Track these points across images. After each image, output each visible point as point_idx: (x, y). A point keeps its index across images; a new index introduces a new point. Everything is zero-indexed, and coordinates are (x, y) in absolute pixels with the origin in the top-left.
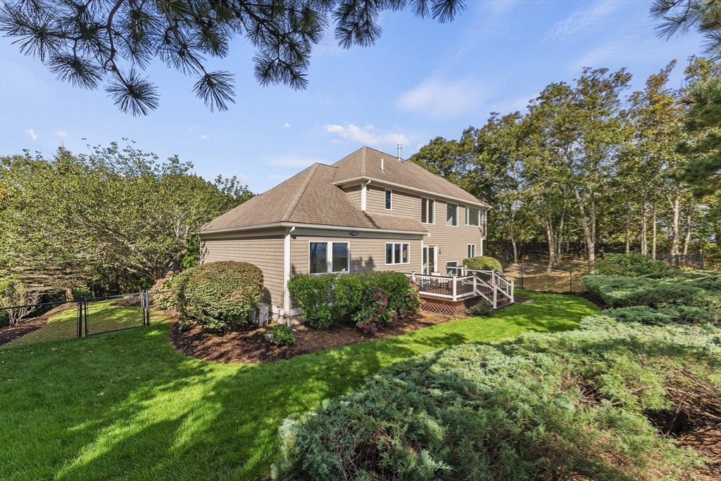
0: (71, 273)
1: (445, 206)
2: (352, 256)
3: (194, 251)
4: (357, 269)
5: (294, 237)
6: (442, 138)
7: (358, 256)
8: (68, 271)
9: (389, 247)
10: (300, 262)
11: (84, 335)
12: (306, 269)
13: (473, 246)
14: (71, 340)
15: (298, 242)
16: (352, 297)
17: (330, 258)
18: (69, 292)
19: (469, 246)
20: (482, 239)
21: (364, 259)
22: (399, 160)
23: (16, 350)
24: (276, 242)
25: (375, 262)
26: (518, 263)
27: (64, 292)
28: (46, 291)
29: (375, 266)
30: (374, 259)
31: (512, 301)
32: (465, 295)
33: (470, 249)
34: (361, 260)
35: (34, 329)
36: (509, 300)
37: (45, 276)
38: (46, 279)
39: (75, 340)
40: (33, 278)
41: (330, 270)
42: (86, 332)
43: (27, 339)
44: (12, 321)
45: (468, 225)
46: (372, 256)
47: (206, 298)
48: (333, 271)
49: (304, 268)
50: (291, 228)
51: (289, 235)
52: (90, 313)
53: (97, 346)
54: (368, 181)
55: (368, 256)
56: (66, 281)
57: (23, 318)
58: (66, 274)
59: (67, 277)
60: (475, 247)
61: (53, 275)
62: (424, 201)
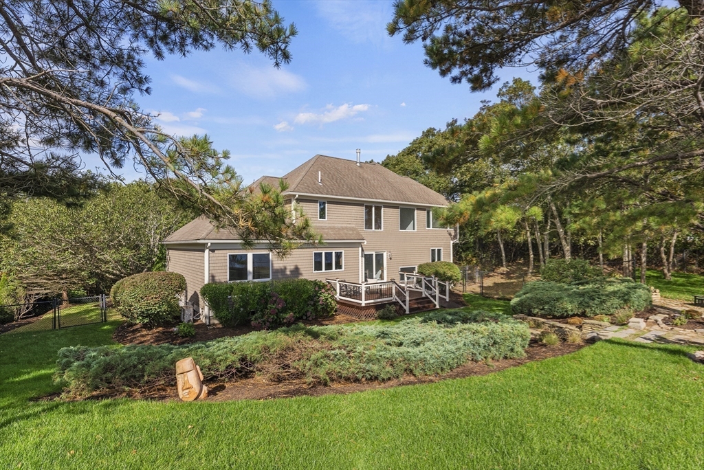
0: (66, 278)
1: (399, 210)
2: (275, 265)
3: (163, 258)
4: (280, 276)
5: (212, 251)
6: (434, 129)
7: (281, 265)
8: (64, 276)
9: (318, 256)
10: (218, 271)
11: (57, 327)
12: (225, 277)
13: (439, 250)
14: (48, 331)
15: (217, 255)
16: (248, 300)
17: (250, 267)
18: (65, 294)
19: (433, 251)
20: (452, 242)
21: (288, 267)
22: (358, 164)
23: (11, 335)
24: (198, 255)
25: (301, 269)
26: (508, 266)
27: (61, 295)
28: (46, 294)
29: (301, 274)
30: (299, 267)
31: (438, 307)
32: (379, 300)
33: (436, 254)
34: (285, 268)
35: (30, 323)
36: (435, 305)
37: (45, 281)
38: (47, 283)
39: (51, 330)
40: (36, 283)
41: (250, 277)
42: (59, 325)
43: (21, 329)
44: (16, 317)
45: (431, 228)
46: (298, 264)
47: (130, 300)
48: (254, 278)
49: (224, 276)
50: (207, 244)
51: (208, 250)
52: (62, 314)
53: (62, 335)
54: (295, 195)
55: (295, 264)
56: (62, 285)
57: (24, 315)
58: (62, 279)
59: (62, 281)
60: (442, 251)
61: (51, 280)
62: (368, 209)
